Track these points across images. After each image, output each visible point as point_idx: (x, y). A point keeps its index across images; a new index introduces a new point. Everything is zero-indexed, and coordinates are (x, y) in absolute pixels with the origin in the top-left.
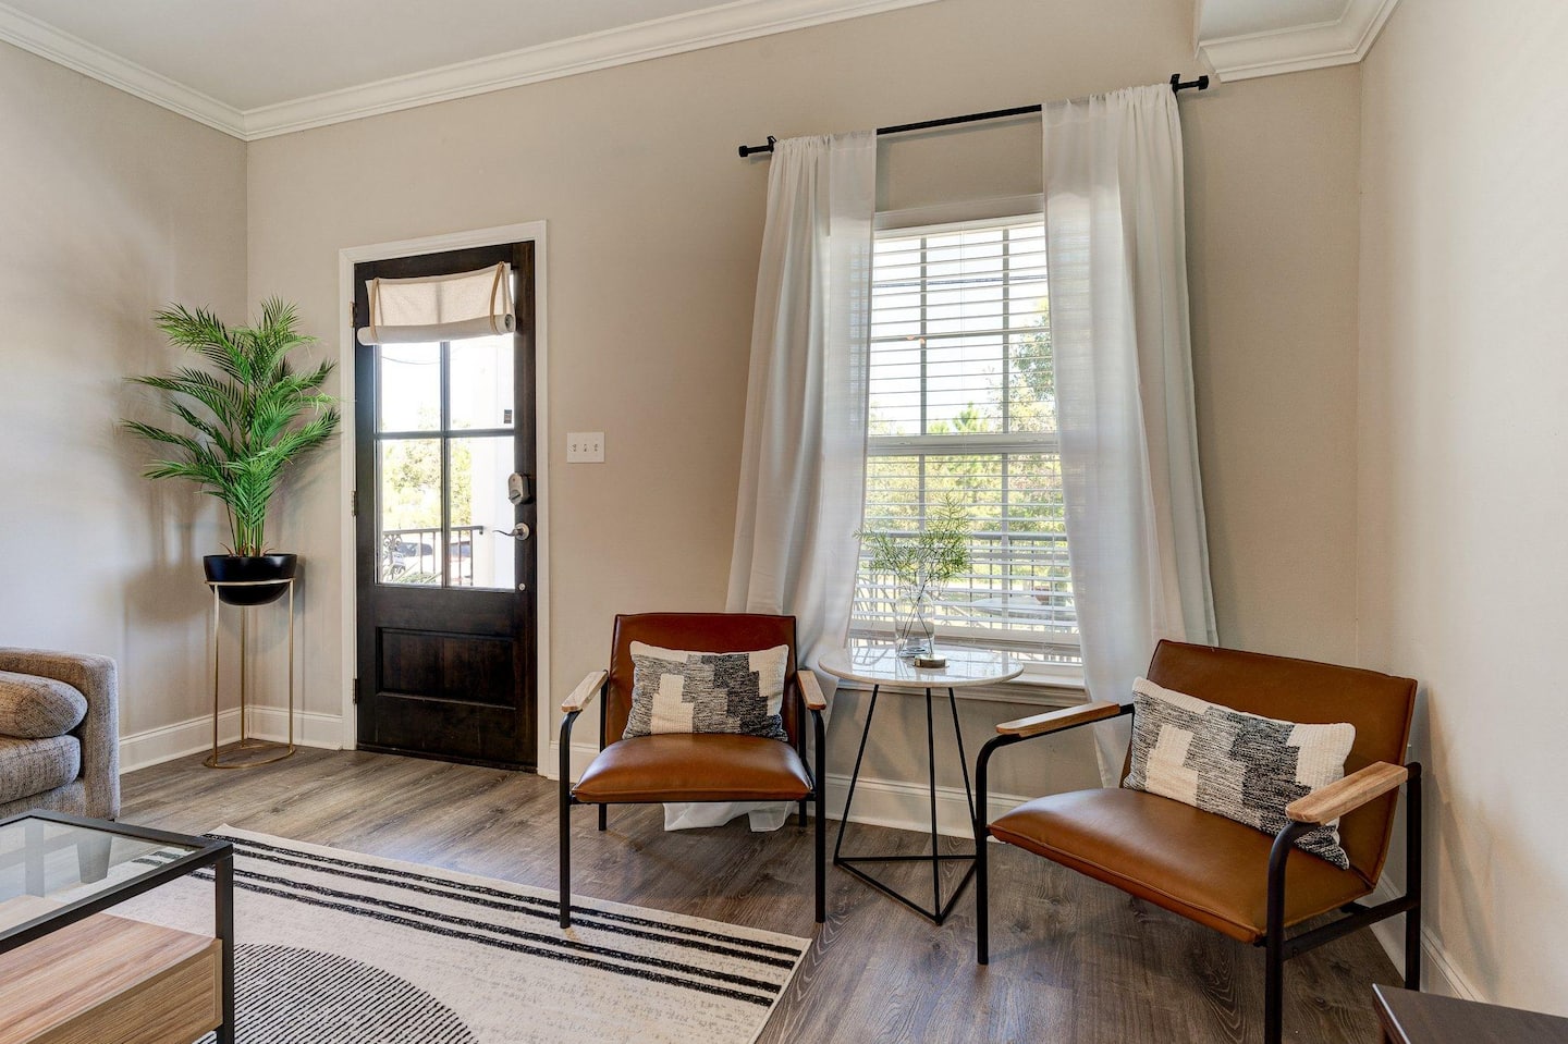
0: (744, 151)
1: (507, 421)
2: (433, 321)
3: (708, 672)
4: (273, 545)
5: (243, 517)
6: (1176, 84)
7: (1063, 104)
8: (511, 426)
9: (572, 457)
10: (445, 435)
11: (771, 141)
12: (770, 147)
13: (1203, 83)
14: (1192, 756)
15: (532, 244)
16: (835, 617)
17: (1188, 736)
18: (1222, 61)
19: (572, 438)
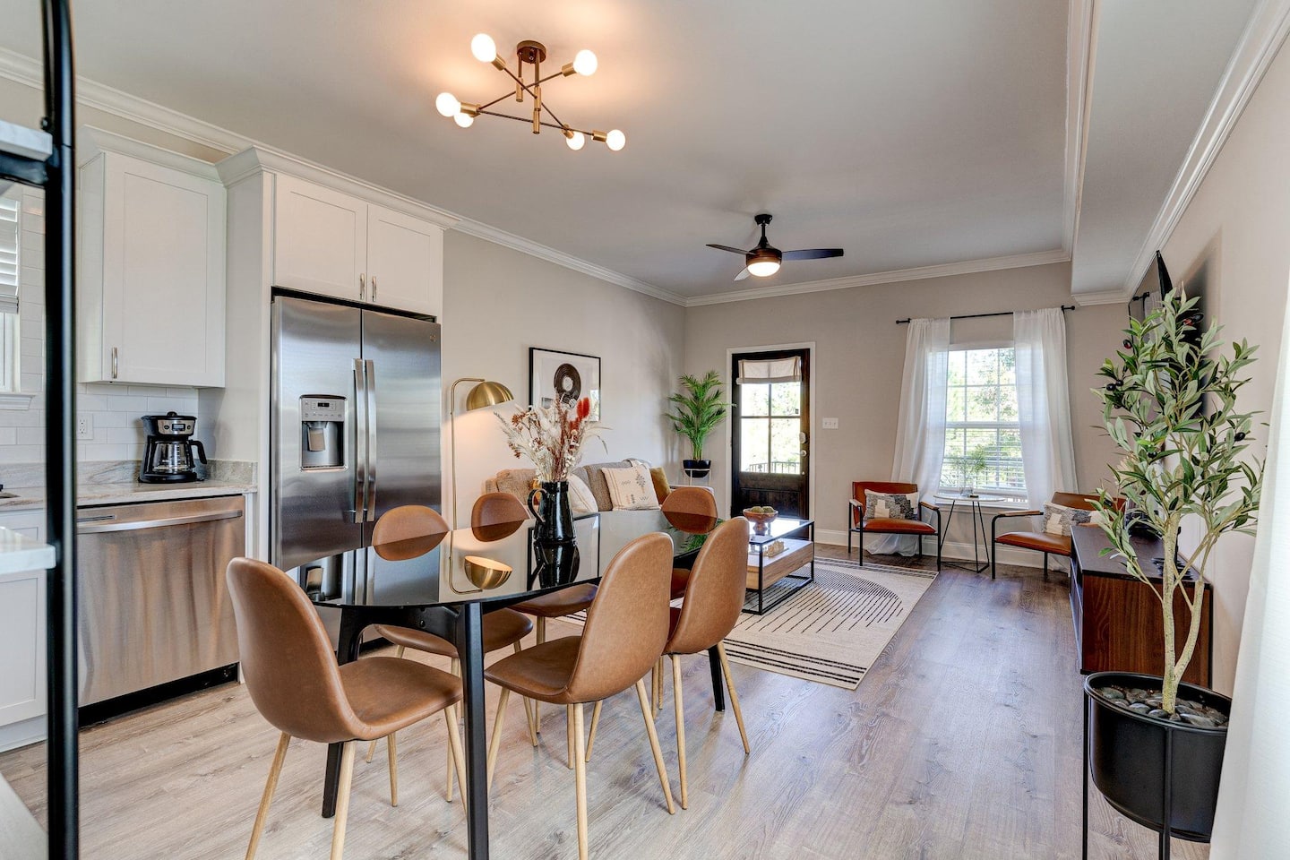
0: (898, 322)
1: (797, 413)
2: (767, 377)
3: (893, 499)
4: (705, 457)
5: (696, 447)
6: (1063, 308)
7: (1021, 312)
8: (799, 415)
9: (824, 426)
10: (770, 417)
11: (909, 319)
12: (909, 321)
13: (1073, 308)
14: (1061, 521)
15: (809, 349)
16: (933, 484)
17: (1060, 516)
18: (1081, 301)
19: (825, 420)
